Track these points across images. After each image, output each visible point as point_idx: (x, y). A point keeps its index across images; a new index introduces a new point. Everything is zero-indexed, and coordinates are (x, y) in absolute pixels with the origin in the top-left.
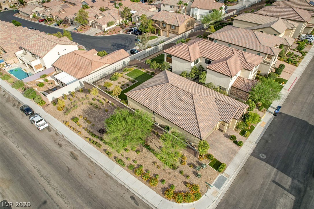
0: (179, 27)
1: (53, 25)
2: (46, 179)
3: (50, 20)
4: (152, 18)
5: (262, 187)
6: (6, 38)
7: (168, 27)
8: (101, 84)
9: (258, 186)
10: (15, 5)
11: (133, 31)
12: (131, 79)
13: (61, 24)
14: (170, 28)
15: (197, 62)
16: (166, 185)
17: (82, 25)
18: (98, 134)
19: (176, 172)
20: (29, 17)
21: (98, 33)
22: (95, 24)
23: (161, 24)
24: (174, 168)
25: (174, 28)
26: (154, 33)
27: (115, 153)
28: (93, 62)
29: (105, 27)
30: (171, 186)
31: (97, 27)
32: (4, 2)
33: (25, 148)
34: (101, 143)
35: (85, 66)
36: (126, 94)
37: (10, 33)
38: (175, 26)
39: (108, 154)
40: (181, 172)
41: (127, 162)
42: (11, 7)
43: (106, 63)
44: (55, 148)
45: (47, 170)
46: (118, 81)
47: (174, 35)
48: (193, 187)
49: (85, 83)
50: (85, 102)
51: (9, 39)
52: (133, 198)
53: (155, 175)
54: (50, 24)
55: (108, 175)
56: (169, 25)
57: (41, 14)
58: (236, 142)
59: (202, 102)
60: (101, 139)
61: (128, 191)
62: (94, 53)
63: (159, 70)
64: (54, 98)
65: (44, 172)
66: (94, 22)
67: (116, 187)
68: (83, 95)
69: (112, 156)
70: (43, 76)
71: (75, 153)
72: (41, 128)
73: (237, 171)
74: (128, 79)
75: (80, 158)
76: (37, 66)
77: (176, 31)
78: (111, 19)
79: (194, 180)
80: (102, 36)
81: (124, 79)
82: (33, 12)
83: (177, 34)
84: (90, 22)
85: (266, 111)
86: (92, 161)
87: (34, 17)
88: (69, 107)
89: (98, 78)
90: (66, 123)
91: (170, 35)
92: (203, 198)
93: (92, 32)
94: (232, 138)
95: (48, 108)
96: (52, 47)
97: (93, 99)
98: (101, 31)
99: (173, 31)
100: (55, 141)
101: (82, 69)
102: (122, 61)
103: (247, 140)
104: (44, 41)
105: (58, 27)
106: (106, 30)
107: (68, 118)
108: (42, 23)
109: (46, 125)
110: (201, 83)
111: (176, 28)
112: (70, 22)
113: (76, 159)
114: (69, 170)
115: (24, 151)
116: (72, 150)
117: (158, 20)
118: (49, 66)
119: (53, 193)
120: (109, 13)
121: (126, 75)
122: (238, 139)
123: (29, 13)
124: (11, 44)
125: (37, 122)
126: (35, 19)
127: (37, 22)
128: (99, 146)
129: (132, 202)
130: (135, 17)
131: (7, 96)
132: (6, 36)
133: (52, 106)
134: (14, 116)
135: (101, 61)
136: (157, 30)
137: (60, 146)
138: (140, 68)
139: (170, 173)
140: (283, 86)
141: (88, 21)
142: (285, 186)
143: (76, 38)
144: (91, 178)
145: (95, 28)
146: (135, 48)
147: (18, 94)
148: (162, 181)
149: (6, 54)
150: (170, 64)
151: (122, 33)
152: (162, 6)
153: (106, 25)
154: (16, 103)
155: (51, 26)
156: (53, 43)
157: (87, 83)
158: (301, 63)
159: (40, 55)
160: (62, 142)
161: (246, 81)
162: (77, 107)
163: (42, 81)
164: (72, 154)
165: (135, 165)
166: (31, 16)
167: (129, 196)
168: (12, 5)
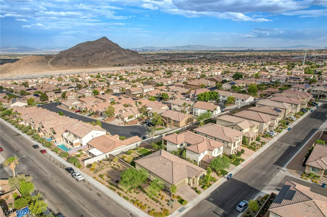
0: (180, 122)
1: (86, 115)
2: (82, 204)
3: (84, 112)
4: (162, 115)
5: (205, 213)
6: (55, 124)
7: (172, 122)
8: (119, 156)
9: (203, 212)
10: (59, 99)
11: (147, 124)
12: (140, 154)
13: (93, 115)
14: (174, 122)
15: (182, 145)
16: (150, 209)
17: (109, 117)
18: (115, 184)
19: (158, 204)
20: (69, 109)
21: (120, 123)
22: (119, 116)
23: (168, 119)
24: (157, 202)
25: (176, 123)
26: (163, 126)
27: (124, 194)
28: (116, 143)
29: (126, 119)
30: (153, 210)
31: (120, 119)
32: (51, 97)
33: (70, 190)
34: (117, 189)
35: (110, 145)
36: (135, 161)
37: (59, 120)
38: (178, 122)
39: (119, 194)
40: (160, 204)
41: (130, 198)
42: (55, 100)
43: (124, 144)
44: (88, 191)
45: (83, 200)
46: (131, 155)
47: (177, 128)
48: (165, 210)
49: (110, 155)
50: (108, 166)
52: (131, 214)
53: (145, 205)
54: (84, 115)
55: (118, 204)
56: (173, 120)
57: (78, 107)
58: (197, 191)
59: (178, 166)
60: (117, 187)
61: (129, 211)
62: (117, 137)
63: (158, 149)
64: (88, 163)
65: (81, 201)
66: (118, 115)
67: (122, 210)
68: (108, 162)
69: (122, 196)
70: (80, 151)
71: (100, 193)
72: (80, 179)
73: (193, 206)
74: (138, 154)
75: (102, 196)
76: (76, 143)
77: (178, 125)
78: (132, 114)
79: (167, 207)
80: (124, 125)
81: (135, 154)
82: (72, 105)
83: (179, 127)
84: (116, 115)
85: (223, 176)
86: (110, 198)
87: (72, 109)
88: (98, 169)
89: (118, 153)
90: (95, 178)
91: (174, 127)
92: (170, 216)
93: (116, 122)
94: (195, 189)
95: (83, 170)
96: (90, 131)
97: (114, 165)
98: (123, 122)
99: (176, 125)
100: (88, 187)
101: (108, 147)
103: (205, 191)
104: (84, 127)
105: (90, 117)
106: (127, 122)
107: (97, 175)
108: (78, 113)
109: (83, 178)
110: (183, 158)
111: (178, 123)
112: (100, 114)
113: (101, 196)
114: (96, 201)
115: (69, 191)
116: (98, 192)
117: (166, 116)
118: (84, 144)
119: (87, 211)
120: (131, 110)
121: (137, 152)
122: (198, 190)
123: (68, 105)
124: (60, 128)
125: (78, 176)
126: (73, 110)
127: (74, 112)
128: (114, 190)
130: (150, 113)
131: (56, 162)
132: (56, 123)
133: (86, 168)
134: (61, 173)
135: (121, 142)
136: (165, 124)
137: (91, 190)
138: (147, 148)
139: (154, 204)
140: (240, 163)
141: (114, 114)
142: (218, 213)
143: (105, 126)
144: (108, 205)
145: (119, 119)
146: (146, 136)
147: (63, 161)
148: (149, 207)
149: (56, 135)
150: (165, 146)
151: (138, 124)
152: (172, 105)
153: (127, 118)
154: (62, 166)
155: (84, 116)
156: (90, 129)
157: (112, 155)
158: (259, 150)
159: (81, 136)
160: (92, 188)
161: (210, 158)
162: (103, 169)
163: (78, 153)
164: (98, 194)
165: (135, 200)
166: (70, 108)
167: (129, 214)
168: (56, 99)
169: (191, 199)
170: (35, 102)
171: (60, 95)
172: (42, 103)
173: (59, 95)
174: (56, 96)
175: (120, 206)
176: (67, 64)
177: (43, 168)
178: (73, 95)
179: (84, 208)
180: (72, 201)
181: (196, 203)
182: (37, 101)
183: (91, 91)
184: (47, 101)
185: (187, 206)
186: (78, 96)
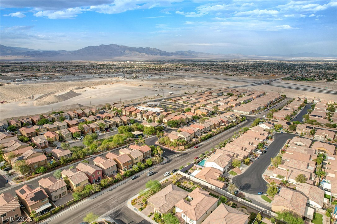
10: (306, 133)
21: (268, 175)
41: (147, 192)
48: (136, 204)
59: (162, 199)
62: (218, 175)
92: (132, 206)
96: (212, 161)
129: (134, 194)
168: (303, 133)
169: (144, 213)
170: (284, 128)
172: (288, 132)
173: (308, 130)
174: (304, 130)
177: (176, 164)
179: (142, 181)
181: (140, 215)
184: (294, 132)
185: (139, 211)
186: (328, 138)
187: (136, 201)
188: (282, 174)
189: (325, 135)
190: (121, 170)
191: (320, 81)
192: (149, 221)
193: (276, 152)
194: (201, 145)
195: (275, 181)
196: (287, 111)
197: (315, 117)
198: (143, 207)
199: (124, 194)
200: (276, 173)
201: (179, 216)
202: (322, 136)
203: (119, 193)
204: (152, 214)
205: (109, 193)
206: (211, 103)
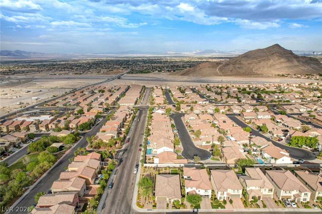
0: (227, 160)
1: (189, 130)
2: (123, 184)
3: (190, 127)
10: (188, 111)
13: (192, 132)
14: (225, 158)
15: (189, 177)
16: (140, 202)
17: (197, 137)
20: (185, 121)
21: (199, 145)
28: (168, 160)
29: (204, 143)
32: (183, 108)
35: (165, 160)
36: (157, 175)
41: (140, 192)
44: (132, 180)
45: (125, 183)
46: (166, 171)
48: (143, 206)
50: (150, 171)
51: (160, 134)
52: (131, 199)
55: (133, 192)
59: (168, 188)
61: (132, 197)
62: (176, 156)
65: (124, 183)
67: (131, 195)
68: (152, 169)
69: (139, 189)
70: (154, 156)
71: (134, 183)
72: (134, 172)
73: (157, 212)
74: (169, 172)
75: (133, 185)
76: (155, 151)
79: (145, 205)
80: (198, 147)
82: (188, 119)
83: (226, 163)
87: (187, 122)
90: (141, 175)
92: (142, 209)
93: (197, 143)
96: (163, 147)
98: (201, 144)
101: (163, 160)
102: (180, 164)
105: (189, 133)
106: (203, 145)
107: (143, 174)
108: (186, 127)
115: (126, 176)
119: (121, 187)
120: (212, 136)
121: (171, 170)
125: (134, 170)
128: (139, 185)
129: (130, 199)
131: (138, 158)
133: (143, 168)
134: (134, 165)
139: (143, 200)
140: (218, 209)
141: (200, 136)
144: (130, 190)
147: (141, 159)
148: (140, 200)
151: (209, 150)
154: (137, 162)
158: (251, 209)
159: (157, 148)
160: (134, 179)
162: (147, 172)
163: (152, 158)
165: (140, 194)
167: (131, 198)
168: (186, 111)
169: (160, 208)
170: (172, 110)
171: (189, 108)
172: (176, 112)
174: (186, 108)
175: (133, 193)
176: (232, 71)
177: (130, 160)
178: (198, 109)
179: (121, 186)
180: (122, 181)
181: (159, 212)
182: (173, 110)
183: (214, 108)
184: (179, 111)
185: (154, 210)
186: (202, 111)
187: (141, 204)
188: (208, 141)
189: (199, 109)
190: (91, 186)
191: (154, 73)
192: (172, 212)
193: (184, 128)
194: (129, 139)
195: (207, 146)
196: (159, 97)
197: (180, 99)
198: (153, 204)
199: (121, 204)
200: (204, 141)
201: (194, 193)
202: (199, 110)
203: (115, 206)
204: (168, 205)
205: (105, 211)
206: (93, 101)
